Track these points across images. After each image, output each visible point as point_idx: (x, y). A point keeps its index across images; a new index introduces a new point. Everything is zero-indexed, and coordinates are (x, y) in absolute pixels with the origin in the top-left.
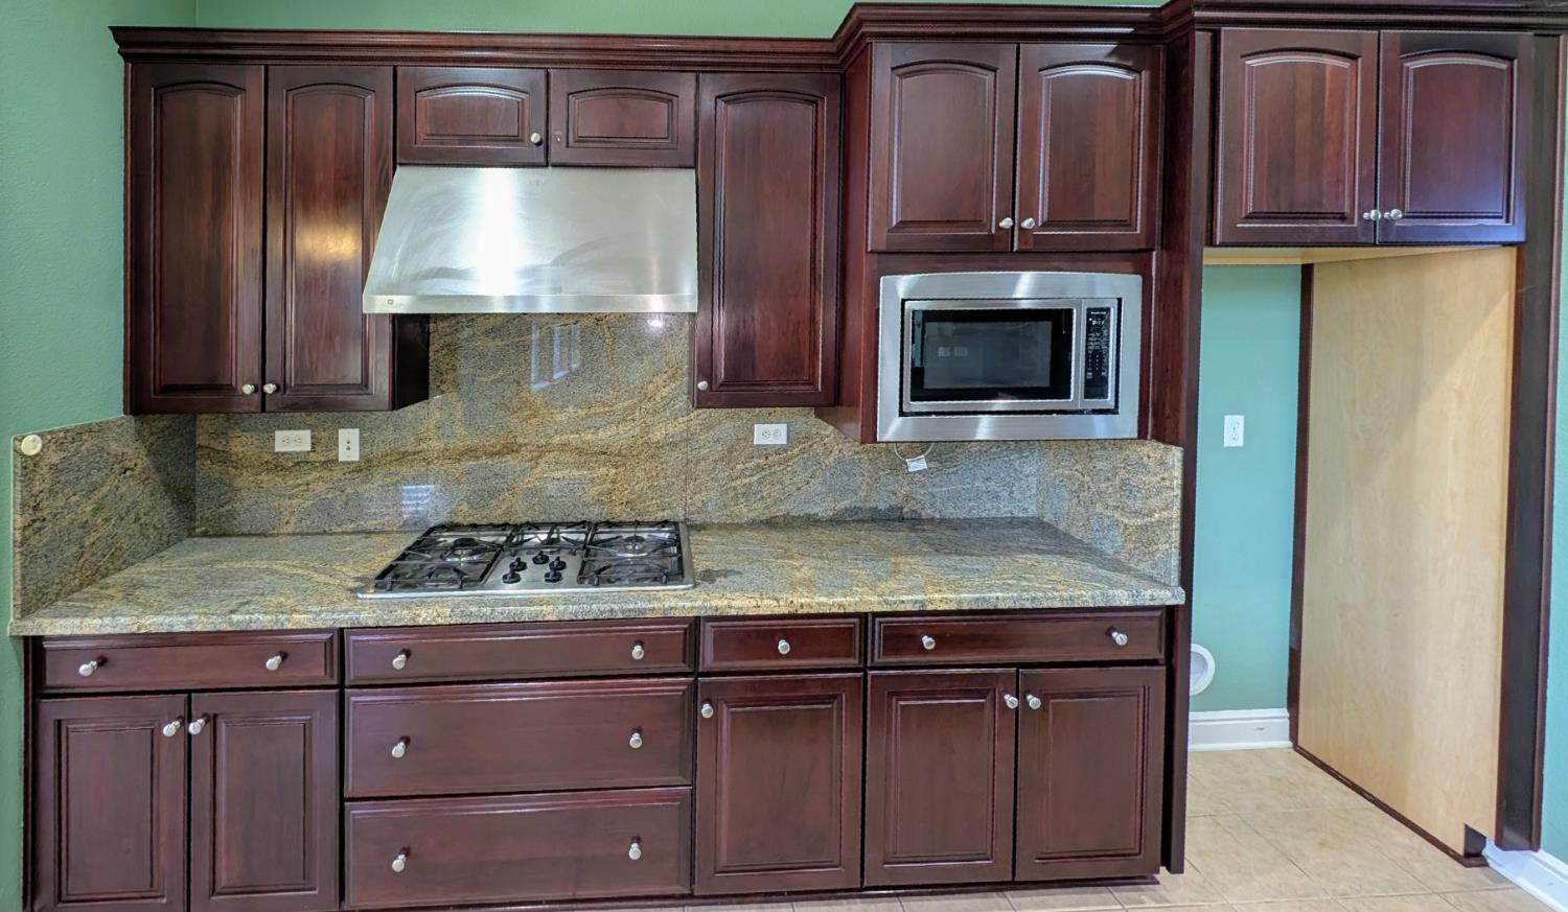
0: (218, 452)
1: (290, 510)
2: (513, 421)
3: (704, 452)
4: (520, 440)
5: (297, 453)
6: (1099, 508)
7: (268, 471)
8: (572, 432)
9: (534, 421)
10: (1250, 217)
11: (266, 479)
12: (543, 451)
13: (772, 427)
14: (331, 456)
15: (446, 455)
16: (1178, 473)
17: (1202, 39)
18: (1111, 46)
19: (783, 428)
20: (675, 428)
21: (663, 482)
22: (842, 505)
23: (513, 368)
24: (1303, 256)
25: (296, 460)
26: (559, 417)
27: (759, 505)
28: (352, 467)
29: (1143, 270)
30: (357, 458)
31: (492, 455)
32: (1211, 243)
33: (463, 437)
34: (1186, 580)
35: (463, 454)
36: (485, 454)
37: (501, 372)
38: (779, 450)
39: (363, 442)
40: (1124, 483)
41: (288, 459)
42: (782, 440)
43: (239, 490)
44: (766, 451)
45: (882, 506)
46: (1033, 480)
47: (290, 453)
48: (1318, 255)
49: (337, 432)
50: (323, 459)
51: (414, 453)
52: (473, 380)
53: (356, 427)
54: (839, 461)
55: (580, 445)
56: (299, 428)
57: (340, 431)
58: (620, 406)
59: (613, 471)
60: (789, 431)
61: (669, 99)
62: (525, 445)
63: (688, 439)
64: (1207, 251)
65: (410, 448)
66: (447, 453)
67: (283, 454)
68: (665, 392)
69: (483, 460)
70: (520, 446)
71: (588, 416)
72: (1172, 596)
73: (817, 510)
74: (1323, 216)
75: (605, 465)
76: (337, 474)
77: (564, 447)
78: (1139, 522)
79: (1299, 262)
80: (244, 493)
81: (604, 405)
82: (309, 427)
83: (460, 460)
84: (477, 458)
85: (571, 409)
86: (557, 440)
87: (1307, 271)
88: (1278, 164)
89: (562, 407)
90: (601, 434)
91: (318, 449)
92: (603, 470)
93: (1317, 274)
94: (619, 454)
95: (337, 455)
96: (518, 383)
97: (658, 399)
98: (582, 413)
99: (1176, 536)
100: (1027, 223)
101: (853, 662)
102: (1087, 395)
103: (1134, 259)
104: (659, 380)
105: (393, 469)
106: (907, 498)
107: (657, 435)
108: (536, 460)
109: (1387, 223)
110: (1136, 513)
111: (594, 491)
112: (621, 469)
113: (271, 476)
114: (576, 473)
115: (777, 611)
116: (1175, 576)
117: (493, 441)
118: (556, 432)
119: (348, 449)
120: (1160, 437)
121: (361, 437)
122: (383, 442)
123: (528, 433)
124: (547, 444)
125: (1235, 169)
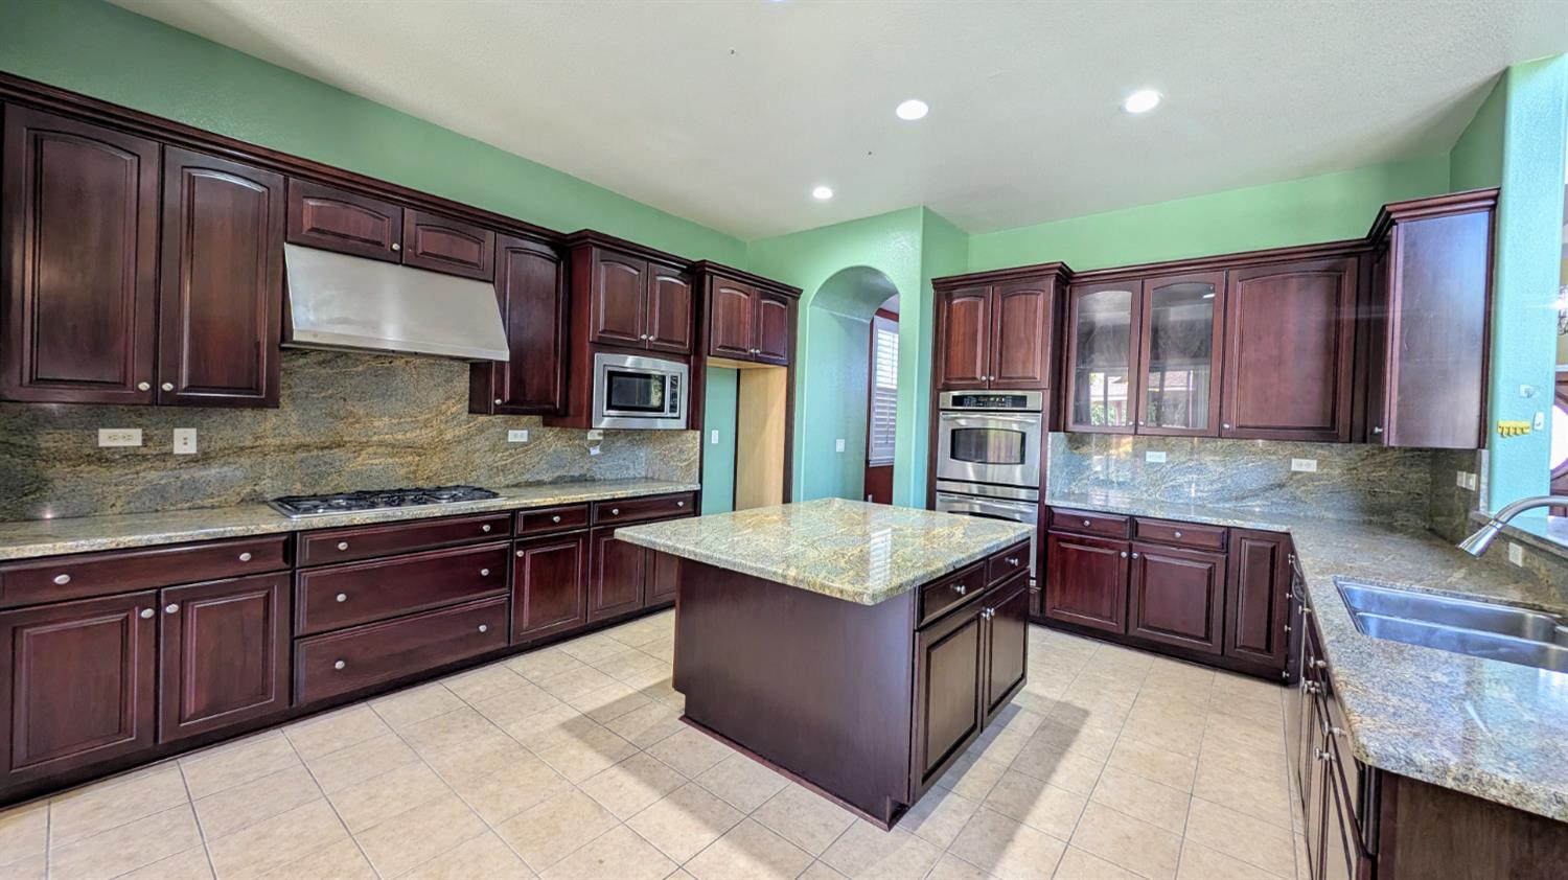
0: (21, 447)
1: (116, 495)
2: (341, 425)
3: (479, 446)
4: (346, 439)
5: (125, 447)
6: (672, 463)
7: (90, 463)
8: (387, 434)
9: (357, 425)
10: (720, 347)
11: (87, 469)
12: (363, 446)
13: (519, 432)
14: (166, 449)
15: (280, 448)
16: (699, 440)
17: (708, 278)
18: (679, 272)
19: (525, 432)
20: (461, 431)
21: (451, 465)
22: (558, 474)
23: (341, 389)
24: (738, 365)
25: (124, 454)
26: (376, 424)
27: (511, 476)
28: (188, 458)
29: (688, 363)
30: (194, 451)
31: (322, 449)
32: (709, 354)
33: (296, 435)
34: (701, 482)
35: (297, 448)
36: (317, 448)
37: (330, 392)
38: (524, 445)
39: (200, 439)
40: (681, 450)
41: (114, 453)
42: (525, 439)
43: (52, 480)
44: (515, 446)
45: (577, 474)
46: (644, 459)
47: (117, 448)
48: (744, 364)
49: (172, 431)
50: (155, 453)
51: (252, 448)
52: (307, 397)
53: (193, 426)
54: (555, 451)
55: (393, 441)
56: (128, 427)
57: (176, 431)
58: (423, 417)
59: (417, 458)
60: (529, 434)
61: (479, 242)
62: (350, 442)
63: (469, 437)
64: (709, 358)
65: (248, 443)
66: (282, 448)
67: (108, 448)
68: (454, 410)
69: (315, 452)
70: (346, 442)
71: (398, 424)
72: (696, 487)
73: (543, 478)
74: (737, 349)
75: (411, 454)
76: (170, 464)
77: (381, 444)
78: (686, 463)
79: (736, 367)
80: (56, 482)
81: (411, 417)
82: (140, 426)
83: (294, 453)
84: (309, 451)
85: (386, 419)
86: (375, 438)
87: (739, 371)
88: (728, 330)
89: (380, 417)
90: (408, 435)
91: (150, 444)
92: (410, 458)
93: (741, 374)
94: (422, 447)
95: (172, 449)
96: (345, 400)
97: (449, 413)
98: (395, 421)
99: (698, 464)
100: (651, 338)
101: (585, 524)
102: (671, 411)
103: (686, 358)
104: (450, 403)
105: (231, 460)
106: (589, 470)
107: (448, 436)
108: (358, 453)
109: (756, 354)
110: (685, 461)
111: (403, 471)
112: (423, 457)
113: (93, 467)
114: (390, 460)
115: (554, 503)
116: (697, 480)
117: (323, 439)
118: (375, 433)
119: (185, 444)
120: (693, 428)
121: (198, 435)
122: (221, 439)
123: (351, 433)
124: (368, 441)
125: (717, 320)
